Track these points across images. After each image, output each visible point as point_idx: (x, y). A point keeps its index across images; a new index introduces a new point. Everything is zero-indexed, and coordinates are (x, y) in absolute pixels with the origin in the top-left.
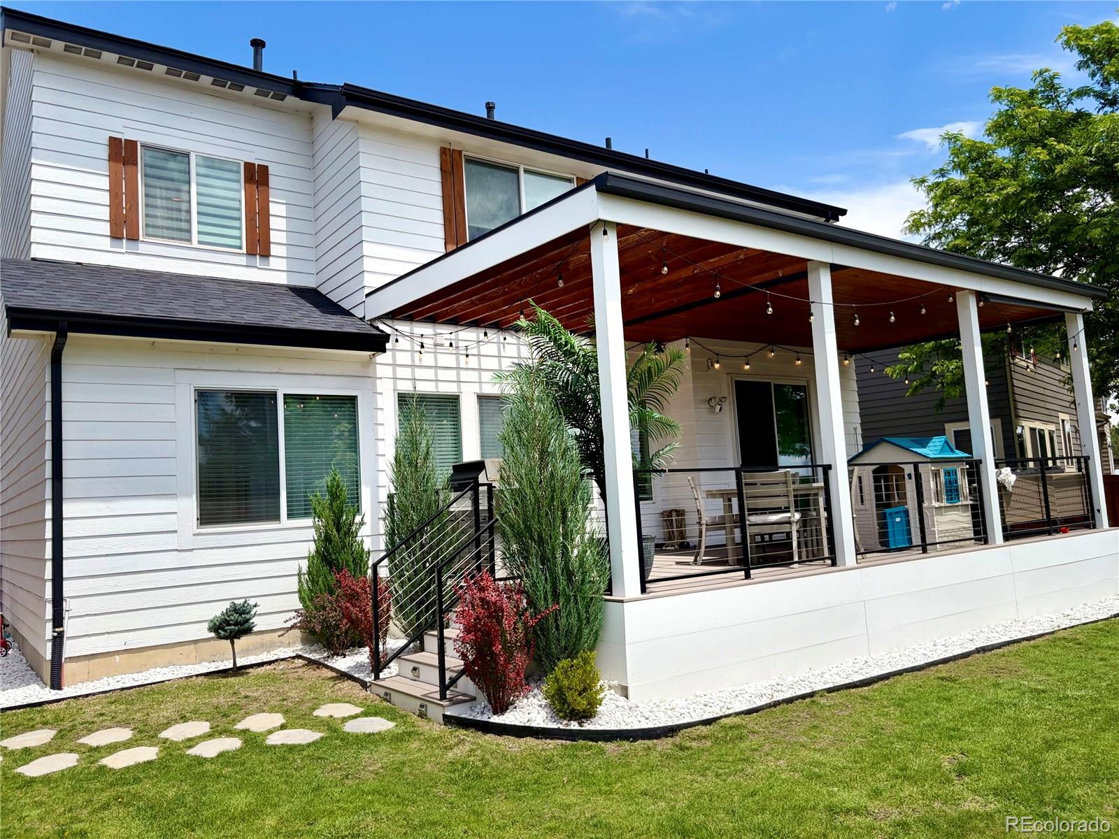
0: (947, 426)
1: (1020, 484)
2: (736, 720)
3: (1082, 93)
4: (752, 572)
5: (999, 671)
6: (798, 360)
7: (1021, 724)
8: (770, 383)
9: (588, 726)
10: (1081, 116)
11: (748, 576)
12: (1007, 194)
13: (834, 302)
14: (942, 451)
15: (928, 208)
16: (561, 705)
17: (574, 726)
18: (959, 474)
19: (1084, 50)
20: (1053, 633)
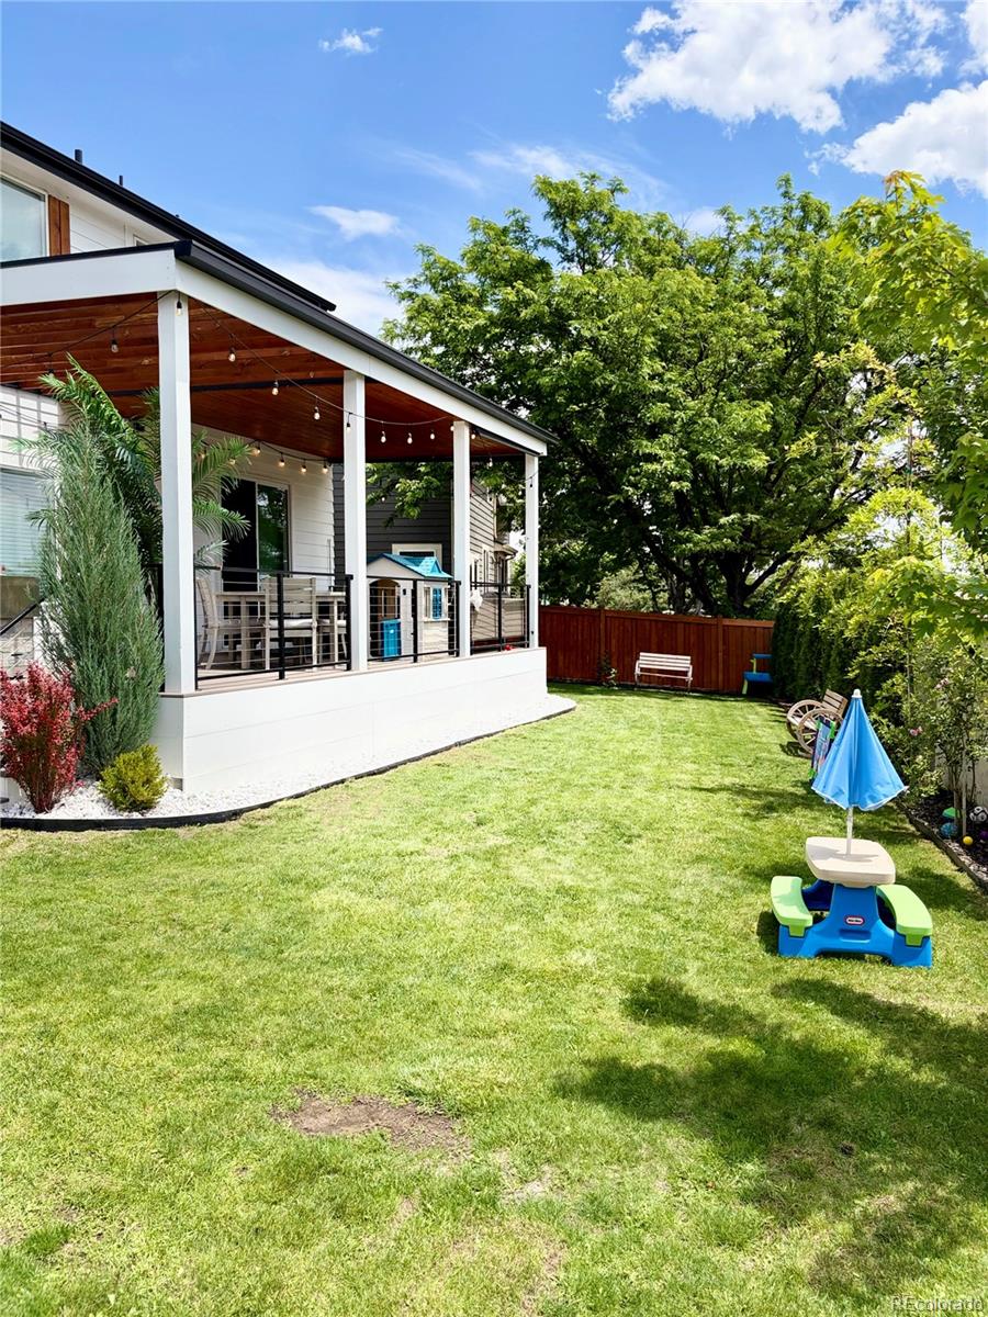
0: (394, 546)
1: (484, 606)
2: (291, 802)
3: (547, 243)
4: (286, 673)
5: (477, 758)
6: (282, 461)
7: (508, 791)
8: (254, 483)
9: (150, 815)
10: (543, 266)
11: (282, 677)
12: (478, 325)
13: (366, 415)
14: (433, 571)
15: (402, 319)
16: (122, 796)
17: (136, 815)
18: (443, 592)
19: (552, 203)
20: (503, 731)
